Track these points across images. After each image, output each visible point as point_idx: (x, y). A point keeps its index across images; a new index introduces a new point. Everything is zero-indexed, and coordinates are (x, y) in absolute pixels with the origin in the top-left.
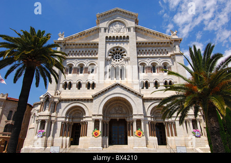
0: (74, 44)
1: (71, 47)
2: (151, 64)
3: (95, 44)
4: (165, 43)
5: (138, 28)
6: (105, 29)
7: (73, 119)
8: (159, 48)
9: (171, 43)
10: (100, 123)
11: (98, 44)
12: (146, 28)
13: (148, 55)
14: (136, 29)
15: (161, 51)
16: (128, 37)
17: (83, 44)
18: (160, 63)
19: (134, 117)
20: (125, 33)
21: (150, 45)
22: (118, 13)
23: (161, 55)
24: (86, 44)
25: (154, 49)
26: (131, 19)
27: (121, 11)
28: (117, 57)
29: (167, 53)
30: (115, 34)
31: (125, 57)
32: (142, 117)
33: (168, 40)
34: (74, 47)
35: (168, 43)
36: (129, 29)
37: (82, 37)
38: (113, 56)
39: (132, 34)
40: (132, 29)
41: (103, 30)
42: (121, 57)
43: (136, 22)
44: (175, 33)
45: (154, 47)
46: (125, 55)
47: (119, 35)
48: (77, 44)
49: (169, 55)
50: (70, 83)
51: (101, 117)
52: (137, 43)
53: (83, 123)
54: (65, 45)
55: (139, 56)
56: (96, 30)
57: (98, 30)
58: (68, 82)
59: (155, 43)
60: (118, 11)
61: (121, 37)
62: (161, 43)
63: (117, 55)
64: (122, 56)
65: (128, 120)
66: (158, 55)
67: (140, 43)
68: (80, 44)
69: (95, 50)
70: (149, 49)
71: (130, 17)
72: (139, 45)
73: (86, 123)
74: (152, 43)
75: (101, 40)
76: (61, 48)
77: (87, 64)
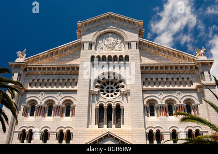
0: (40, 69)
1: (35, 73)
2: (166, 101)
3: (73, 68)
4: (186, 67)
5: (144, 44)
6: (91, 45)
8: (177, 76)
9: (196, 68)
11: (78, 68)
13: (160, 87)
14: (140, 45)
15: (180, 80)
16: (127, 57)
17: (54, 68)
18: (179, 99)
20: (123, 51)
21: (164, 69)
22: (112, 20)
23: (182, 87)
24: (59, 68)
25: (170, 77)
26: (132, 30)
27: (116, 18)
28: (110, 90)
29: (191, 84)
30: (106, 52)
31: (122, 89)
33: (192, 63)
34: (40, 72)
35: (191, 67)
36: (129, 45)
38: (102, 87)
39: (134, 53)
40: (134, 45)
41: (86, 46)
42: (115, 90)
43: (140, 34)
44: (202, 51)
45: (170, 73)
46: (123, 87)
47: (113, 53)
48: (44, 69)
49: (194, 86)
50: (30, 131)
52: (142, 68)
54: (25, 70)
55: (145, 87)
56: (76, 45)
57: (80, 46)
58: (27, 130)
59: (172, 67)
60: (112, 17)
61: (115, 57)
62: (181, 67)
63: (110, 85)
64: (118, 87)
66: (176, 87)
67: (147, 67)
68: (49, 69)
69: (74, 77)
70: (162, 76)
71: (131, 26)
72: (145, 70)
74: (167, 67)
75: (83, 62)
76: (19, 75)
77: (59, 100)
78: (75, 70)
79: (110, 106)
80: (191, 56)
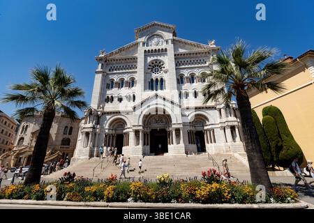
0: (114, 60)
1: (112, 63)
2: (190, 75)
4: (203, 53)
5: (177, 41)
6: (144, 44)
7: (116, 130)
8: (197, 59)
9: (209, 53)
10: (141, 133)
11: (137, 58)
12: (183, 40)
13: (186, 66)
14: (174, 41)
15: (199, 61)
16: (166, 49)
17: (123, 59)
18: (198, 73)
19: (173, 126)
20: (164, 46)
21: (188, 55)
23: (199, 65)
24: (125, 59)
25: (192, 60)
27: (158, 25)
28: (157, 70)
29: (205, 63)
30: (154, 47)
32: (181, 126)
33: (206, 50)
34: (114, 62)
35: (206, 53)
36: (167, 41)
37: (122, 52)
38: (152, 69)
39: (170, 47)
40: (170, 41)
41: (141, 44)
42: (160, 70)
43: (174, 35)
45: (192, 58)
46: (164, 68)
47: (157, 48)
48: (117, 60)
49: (207, 64)
50: (112, 97)
51: (141, 128)
52: (175, 55)
53: (124, 133)
54: (106, 61)
55: (178, 67)
56: (135, 45)
57: (137, 44)
58: (110, 96)
59: (193, 54)
60: (156, 25)
61: (159, 50)
62: (199, 53)
63: (157, 67)
64: (161, 68)
65: (168, 130)
66: (196, 66)
67: (178, 55)
68: (120, 60)
69: (135, 64)
70: (187, 60)
71: (167, 29)
72: (177, 56)
73: (127, 134)
74: (190, 54)
75: (140, 55)
76: (102, 64)
77: (127, 78)
78: (135, 59)
79: (157, 79)
80: (205, 46)
